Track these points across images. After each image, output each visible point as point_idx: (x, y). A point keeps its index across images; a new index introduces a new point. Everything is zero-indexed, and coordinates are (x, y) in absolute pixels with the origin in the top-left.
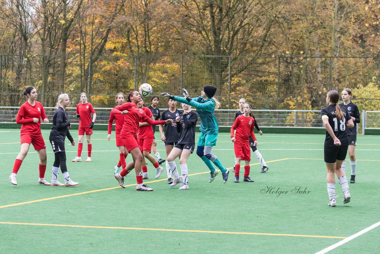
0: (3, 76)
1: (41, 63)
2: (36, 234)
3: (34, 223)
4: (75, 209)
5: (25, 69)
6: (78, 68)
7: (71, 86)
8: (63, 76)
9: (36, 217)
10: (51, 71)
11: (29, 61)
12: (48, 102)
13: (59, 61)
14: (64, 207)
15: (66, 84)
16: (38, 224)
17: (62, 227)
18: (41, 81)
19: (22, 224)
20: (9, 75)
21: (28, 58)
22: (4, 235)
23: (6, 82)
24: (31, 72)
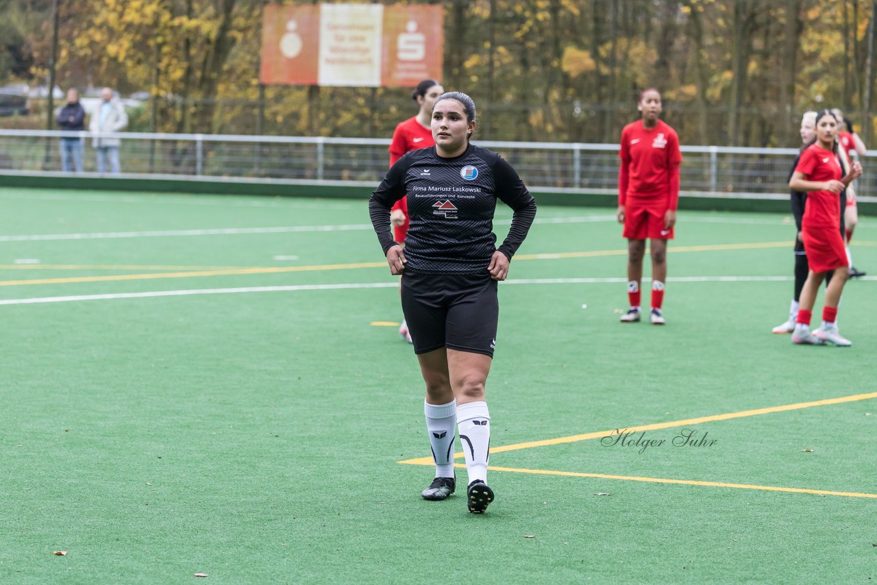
0: (619, 57)
1: (731, 22)
2: (715, 511)
3: (708, 480)
4: (826, 443)
5: (683, 38)
6: (838, 36)
7: (815, 86)
8: (794, 58)
9: (714, 463)
10: (758, 43)
11: (694, 15)
12: (747, 134)
13: (782, 15)
14: (795, 436)
15: (801, 82)
16: (722, 485)
17: (791, 494)
18: (728, 75)
19: (674, 481)
20: (637, 55)
21: (693, 7)
22: (624, 511)
23: (628, 74)
24: (700, 46)
